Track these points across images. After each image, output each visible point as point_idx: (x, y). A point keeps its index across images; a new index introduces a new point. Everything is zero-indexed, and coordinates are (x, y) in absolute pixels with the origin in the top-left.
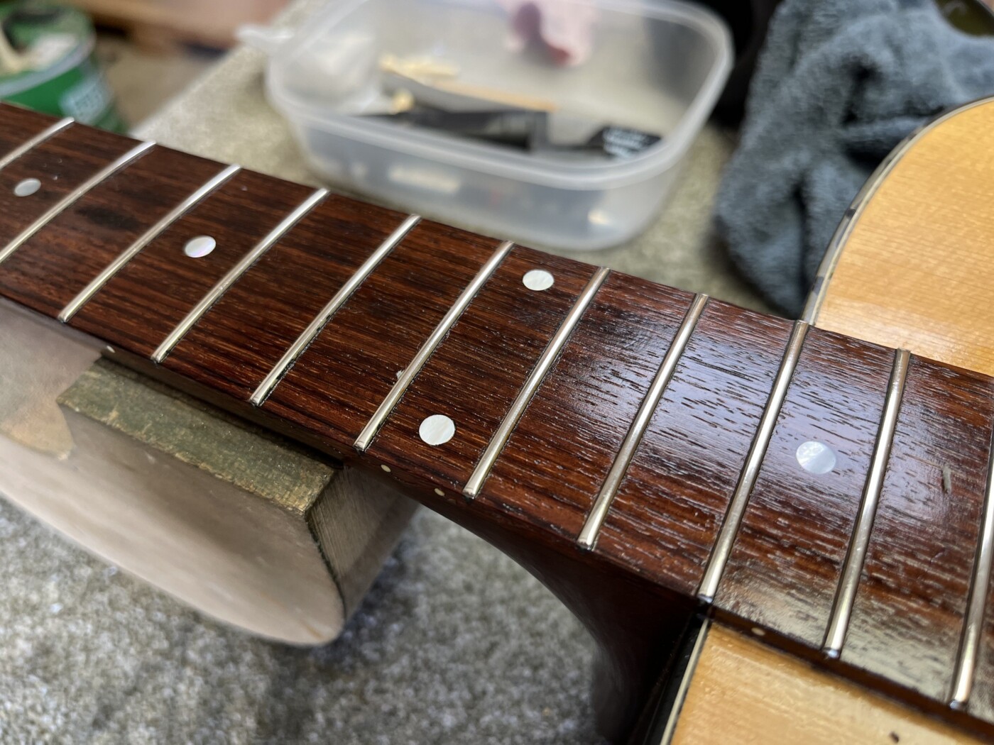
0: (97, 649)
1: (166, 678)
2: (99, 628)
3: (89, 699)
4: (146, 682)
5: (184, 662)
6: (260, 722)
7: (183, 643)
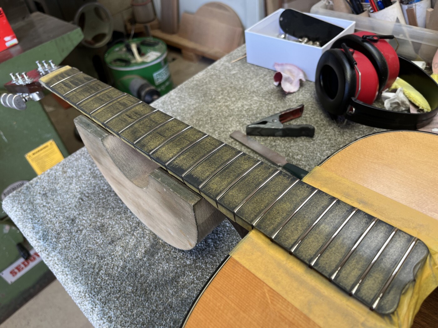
0: (114, 228)
1: (128, 237)
2: (116, 223)
3: (110, 238)
4: (123, 237)
5: (133, 235)
6: (145, 251)
7: (134, 231)
